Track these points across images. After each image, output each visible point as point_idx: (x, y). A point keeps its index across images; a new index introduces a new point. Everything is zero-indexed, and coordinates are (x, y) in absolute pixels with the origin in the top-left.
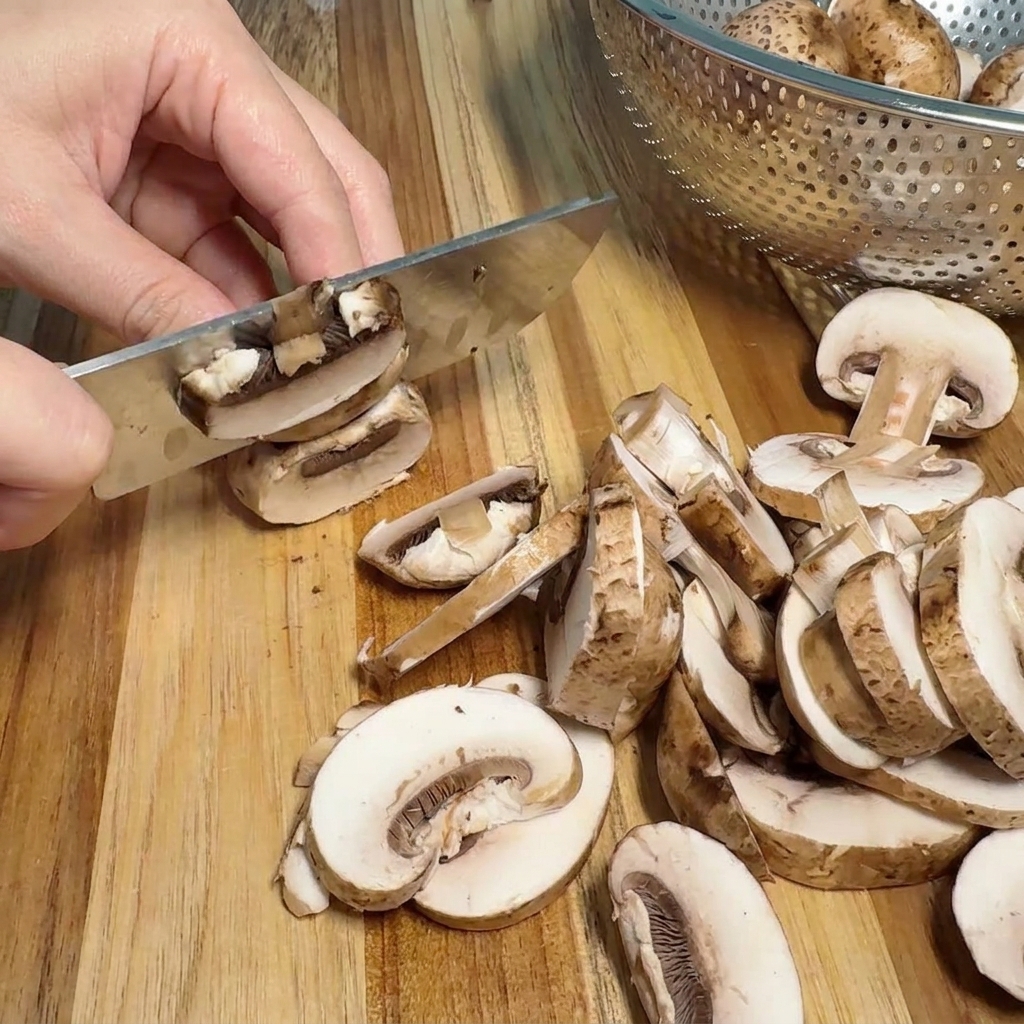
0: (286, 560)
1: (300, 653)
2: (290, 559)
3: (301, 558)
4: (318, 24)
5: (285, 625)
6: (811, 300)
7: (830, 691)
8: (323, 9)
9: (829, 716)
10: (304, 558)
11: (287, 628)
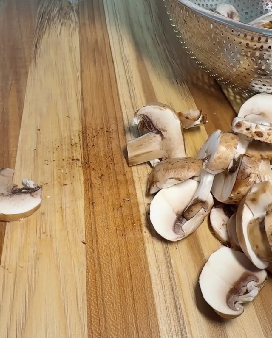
0: (61, 185)
1: (66, 215)
2: (62, 185)
3: (66, 184)
4: (72, 7)
5: (61, 206)
6: (232, 96)
7: (257, 247)
8: (74, 3)
9: (256, 254)
10: (67, 184)
11: (61, 207)
